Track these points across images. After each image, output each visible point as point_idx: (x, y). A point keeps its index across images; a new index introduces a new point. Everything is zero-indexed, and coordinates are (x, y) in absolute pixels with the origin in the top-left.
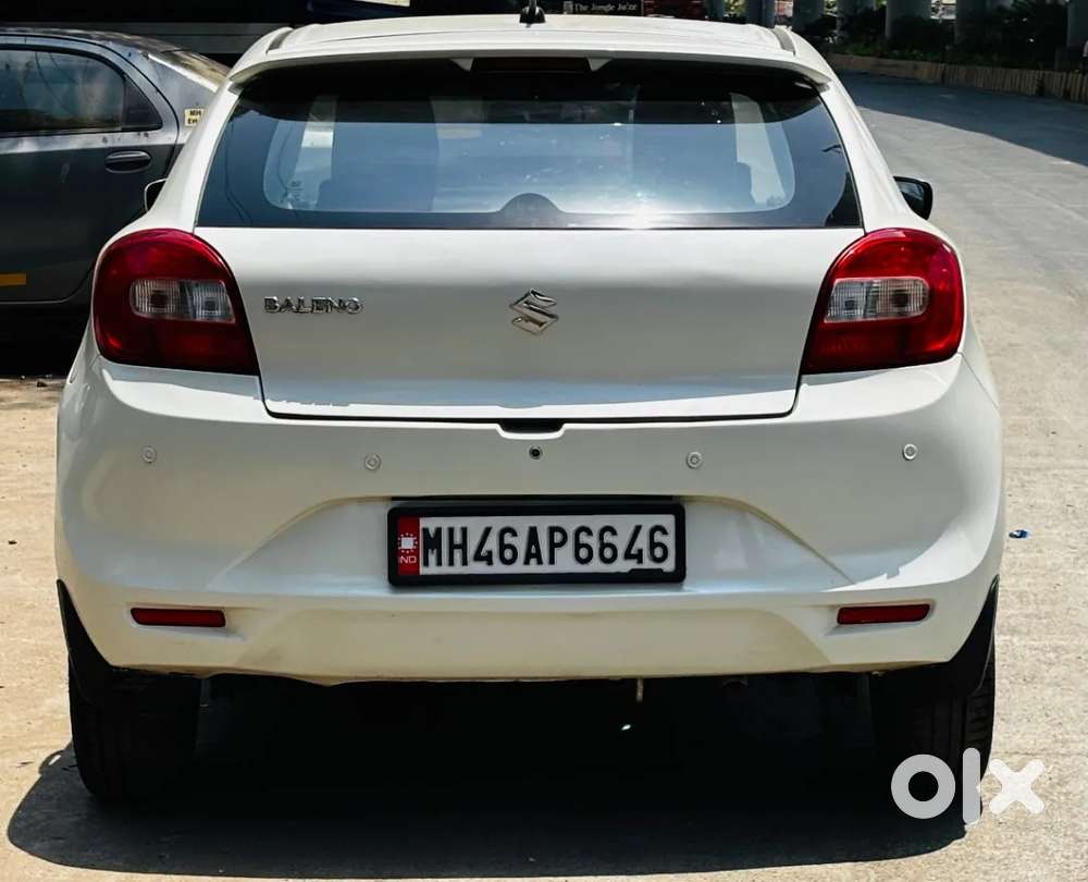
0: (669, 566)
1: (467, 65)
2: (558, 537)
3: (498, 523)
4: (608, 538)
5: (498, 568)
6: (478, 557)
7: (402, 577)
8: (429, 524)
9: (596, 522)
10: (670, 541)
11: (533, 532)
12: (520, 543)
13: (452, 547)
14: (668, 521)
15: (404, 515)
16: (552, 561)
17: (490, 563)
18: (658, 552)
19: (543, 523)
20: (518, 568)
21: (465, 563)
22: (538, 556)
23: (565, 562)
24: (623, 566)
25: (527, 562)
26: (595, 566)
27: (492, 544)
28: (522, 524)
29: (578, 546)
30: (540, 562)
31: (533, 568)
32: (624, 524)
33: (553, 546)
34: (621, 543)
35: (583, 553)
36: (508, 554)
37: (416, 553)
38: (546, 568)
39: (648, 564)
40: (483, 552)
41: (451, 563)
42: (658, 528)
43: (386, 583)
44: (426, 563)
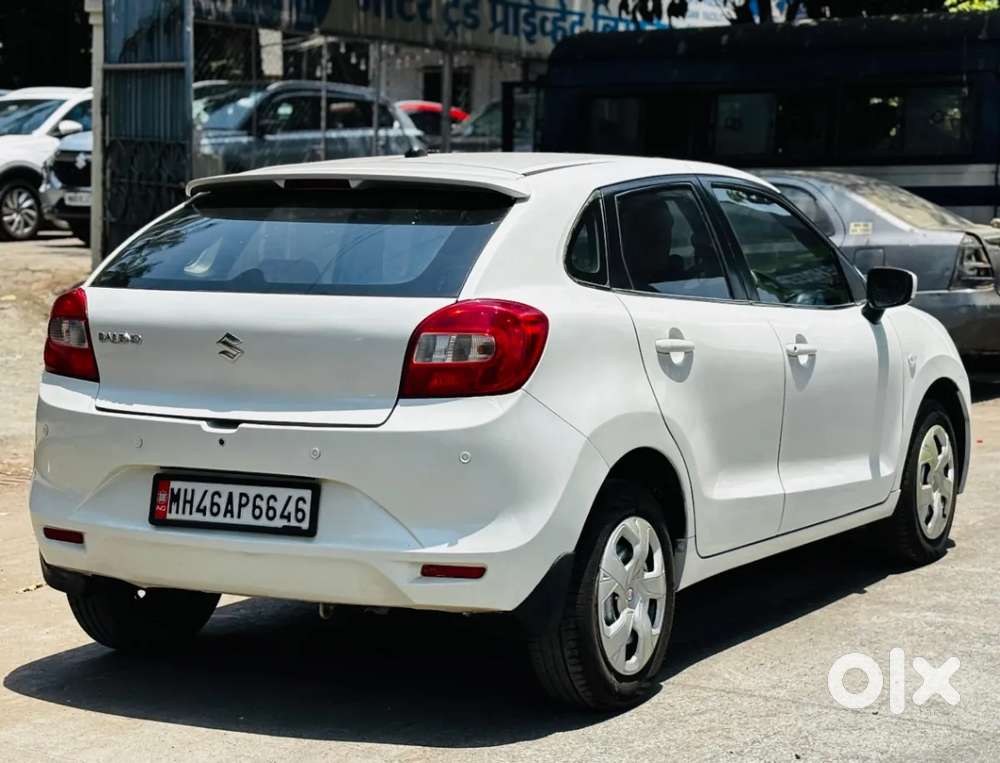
0: (305, 525)
1: (282, 184)
2: (244, 500)
3: (212, 487)
4: (272, 503)
5: (209, 518)
6: (198, 510)
7: (158, 520)
8: (175, 485)
9: (266, 491)
10: (307, 508)
11: (231, 494)
12: (222, 502)
13: (185, 502)
14: (307, 494)
15: (164, 478)
16: (239, 516)
17: (205, 514)
18: (300, 515)
19: (237, 490)
20: (220, 519)
21: (191, 513)
22: (231, 512)
23: (247, 518)
24: (279, 523)
25: (225, 516)
26: (263, 522)
27: (207, 502)
28: (225, 489)
29: (255, 507)
30: (232, 516)
31: (228, 520)
32: (282, 493)
33: (241, 506)
34: (279, 506)
35: (257, 512)
36: (215, 509)
37: (166, 504)
38: (235, 521)
39: (293, 523)
40: (202, 507)
41: (184, 512)
42: (301, 499)
43: (147, 522)
44: (170, 512)
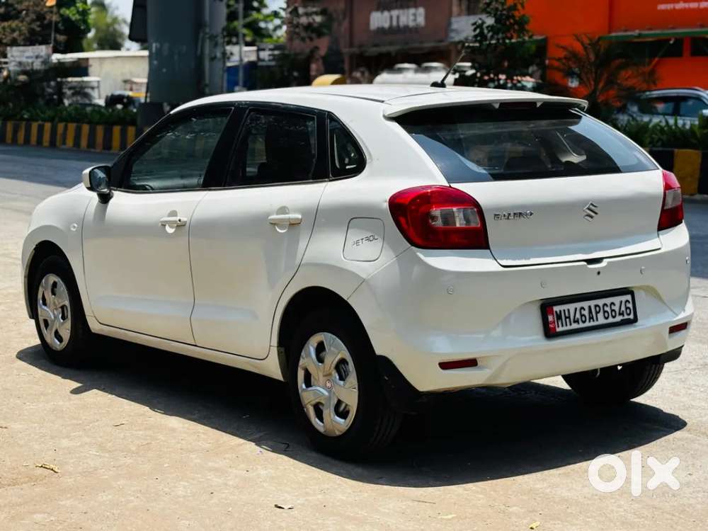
0: (632, 317)
1: (497, 106)
2: (598, 309)
3: (578, 305)
4: (613, 308)
5: (581, 325)
6: (575, 322)
7: (550, 333)
8: (557, 309)
9: (608, 301)
10: (630, 305)
11: (590, 307)
12: (586, 313)
13: (566, 318)
14: (629, 297)
15: (546, 307)
16: (597, 320)
17: (579, 323)
18: (628, 311)
19: (592, 303)
20: (587, 324)
21: (571, 324)
22: (593, 318)
23: (602, 320)
24: (619, 318)
25: (590, 321)
26: (611, 320)
27: (578, 316)
28: (585, 304)
29: (605, 312)
30: (594, 321)
31: (592, 324)
32: (617, 300)
33: (597, 313)
34: (616, 308)
35: (606, 315)
36: (584, 319)
37: (554, 322)
38: (595, 323)
39: (626, 317)
40: (576, 319)
41: (566, 325)
42: (627, 301)
43: (544, 338)
44: (558, 327)
